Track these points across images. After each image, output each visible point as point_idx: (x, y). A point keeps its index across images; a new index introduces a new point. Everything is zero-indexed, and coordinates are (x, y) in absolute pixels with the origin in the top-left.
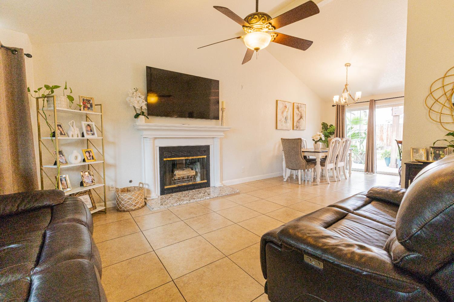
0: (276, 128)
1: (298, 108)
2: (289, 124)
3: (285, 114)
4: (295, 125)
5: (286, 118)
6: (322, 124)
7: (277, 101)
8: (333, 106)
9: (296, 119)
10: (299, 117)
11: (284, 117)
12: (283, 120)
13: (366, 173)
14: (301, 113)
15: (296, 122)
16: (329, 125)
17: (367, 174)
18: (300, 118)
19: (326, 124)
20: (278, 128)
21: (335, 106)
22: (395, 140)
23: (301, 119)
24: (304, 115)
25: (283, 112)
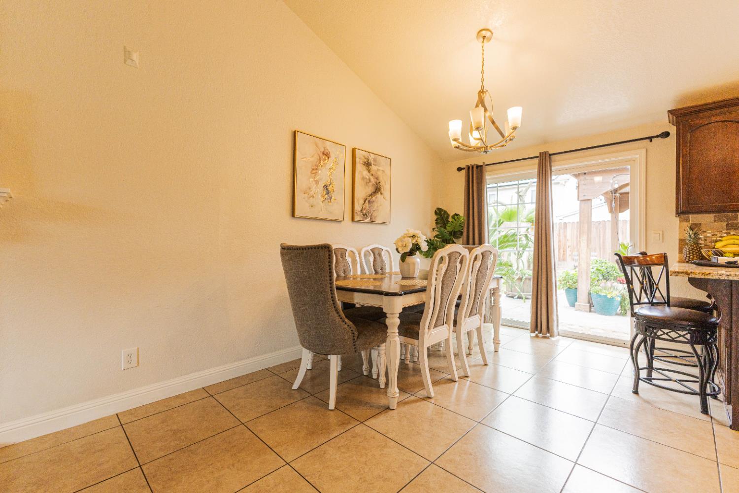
0: (293, 215)
1: (368, 164)
2: (339, 206)
3: (324, 175)
4: (358, 208)
5: (326, 186)
6: (436, 212)
7: (295, 133)
8: (460, 169)
9: (362, 192)
10: (370, 190)
11: (322, 184)
12: (319, 190)
13: (533, 335)
14: (377, 178)
15: (362, 202)
16: (451, 214)
17: (537, 336)
18: (373, 190)
19: (445, 212)
20: (298, 213)
21: (464, 169)
22: (616, 254)
23: (379, 195)
24: (387, 186)
25: (315, 170)
